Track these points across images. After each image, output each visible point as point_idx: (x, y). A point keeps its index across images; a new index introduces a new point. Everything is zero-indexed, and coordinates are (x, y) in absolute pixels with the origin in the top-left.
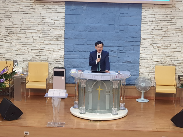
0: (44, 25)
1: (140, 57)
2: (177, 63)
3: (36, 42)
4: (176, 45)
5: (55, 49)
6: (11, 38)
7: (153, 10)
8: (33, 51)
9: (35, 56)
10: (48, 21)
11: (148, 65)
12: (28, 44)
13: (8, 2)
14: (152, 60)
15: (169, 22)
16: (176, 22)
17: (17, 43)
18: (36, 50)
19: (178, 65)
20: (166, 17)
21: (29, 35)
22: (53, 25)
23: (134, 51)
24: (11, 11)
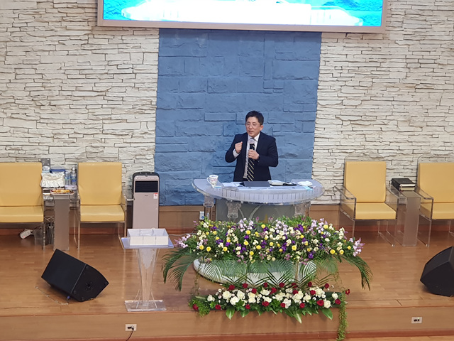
0: (112, 81)
1: (315, 143)
2: (388, 155)
3: (94, 118)
4: (388, 118)
5: (135, 131)
6: (38, 110)
7: (344, 44)
8: (86, 138)
9: (90, 149)
10: (123, 71)
11: (331, 161)
12: (77, 121)
13: (33, 29)
14: (338, 151)
15: (375, 69)
16: (388, 69)
17: (51, 121)
18: (93, 134)
19: (390, 158)
20: (370, 60)
21: (79, 103)
22: (134, 81)
23: (302, 133)
24: (39, 51)
